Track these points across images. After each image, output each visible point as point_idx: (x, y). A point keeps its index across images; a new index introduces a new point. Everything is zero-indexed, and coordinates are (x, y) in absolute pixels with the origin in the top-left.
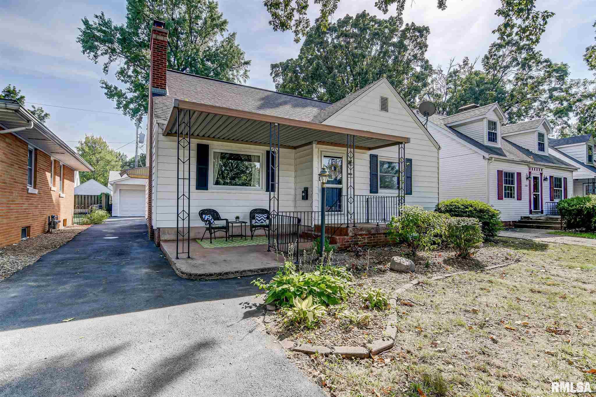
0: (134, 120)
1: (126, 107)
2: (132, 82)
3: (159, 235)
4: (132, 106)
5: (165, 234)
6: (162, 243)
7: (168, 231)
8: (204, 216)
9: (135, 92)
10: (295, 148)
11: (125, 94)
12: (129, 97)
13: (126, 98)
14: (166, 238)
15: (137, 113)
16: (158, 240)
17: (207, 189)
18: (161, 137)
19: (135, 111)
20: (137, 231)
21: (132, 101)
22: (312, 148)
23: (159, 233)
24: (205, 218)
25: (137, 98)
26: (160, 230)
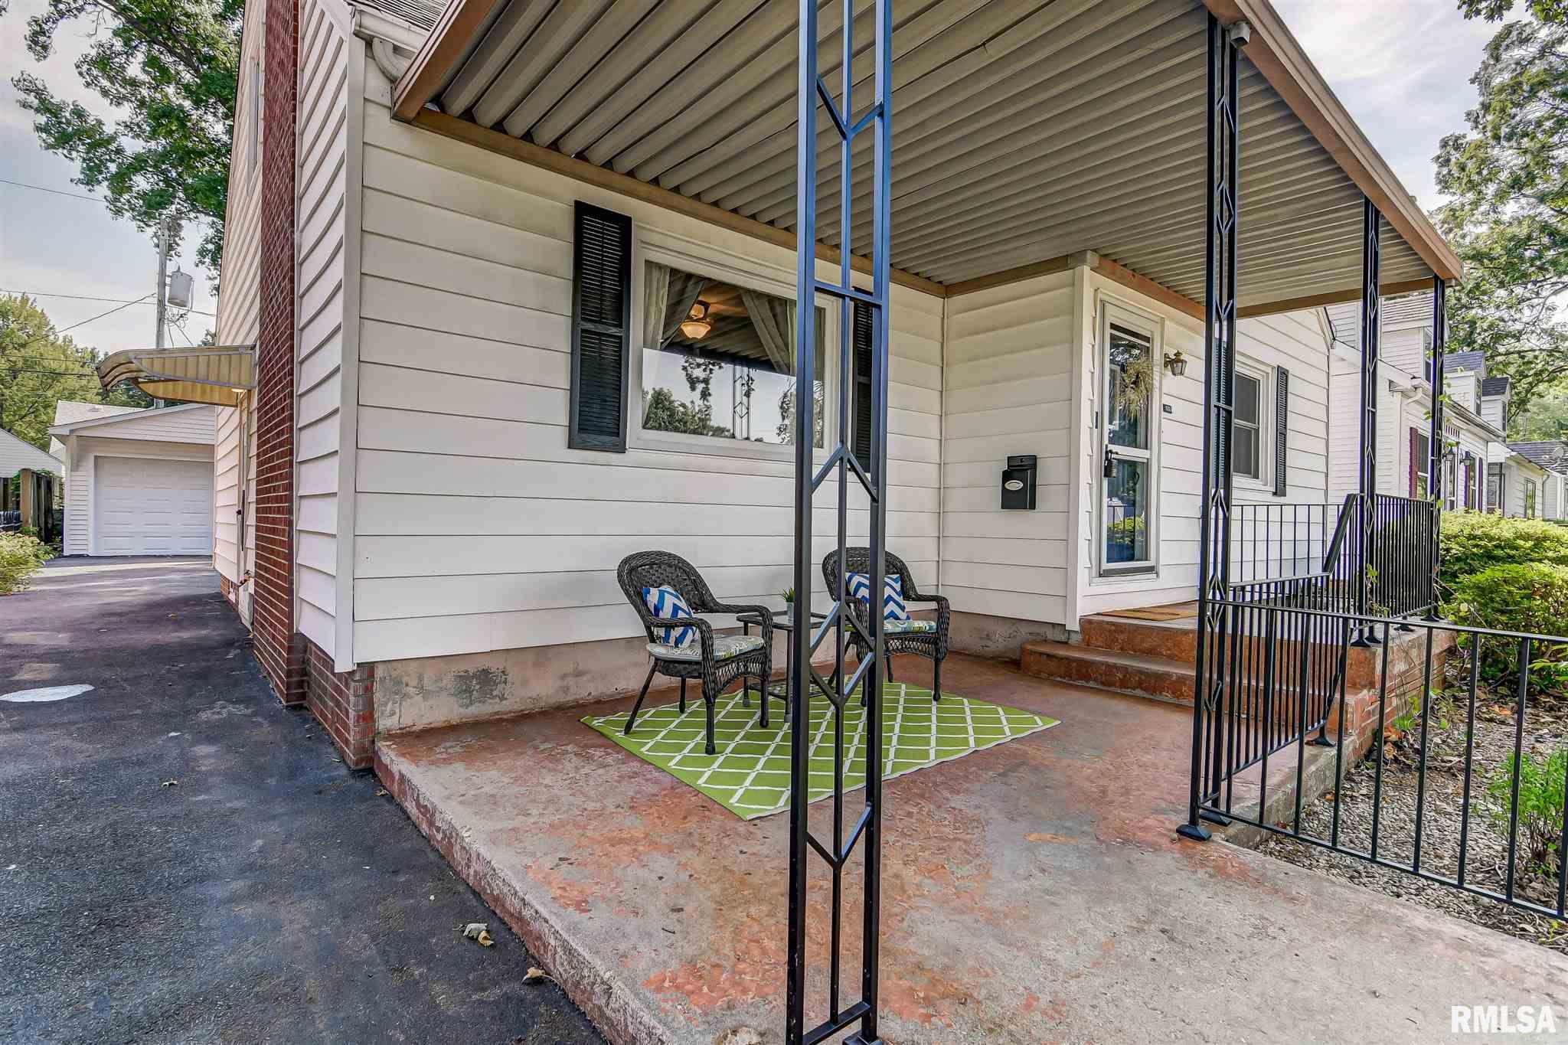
0: (150, 231)
1: (120, 183)
2: (142, 103)
3: (370, 704)
4: (142, 183)
5: (405, 696)
6: (390, 756)
7: (420, 678)
8: (653, 596)
9: (154, 135)
10: (947, 290)
11: (112, 139)
12: (129, 152)
13: (119, 151)
14: (406, 721)
15: (162, 205)
16: (364, 733)
17: (621, 449)
18: (383, 128)
19: (153, 204)
20: (186, 635)
21: (139, 164)
22: (1075, 284)
23: (369, 690)
24: (657, 609)
25: (164, 156)
26: (371, 675)
